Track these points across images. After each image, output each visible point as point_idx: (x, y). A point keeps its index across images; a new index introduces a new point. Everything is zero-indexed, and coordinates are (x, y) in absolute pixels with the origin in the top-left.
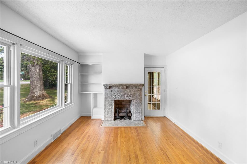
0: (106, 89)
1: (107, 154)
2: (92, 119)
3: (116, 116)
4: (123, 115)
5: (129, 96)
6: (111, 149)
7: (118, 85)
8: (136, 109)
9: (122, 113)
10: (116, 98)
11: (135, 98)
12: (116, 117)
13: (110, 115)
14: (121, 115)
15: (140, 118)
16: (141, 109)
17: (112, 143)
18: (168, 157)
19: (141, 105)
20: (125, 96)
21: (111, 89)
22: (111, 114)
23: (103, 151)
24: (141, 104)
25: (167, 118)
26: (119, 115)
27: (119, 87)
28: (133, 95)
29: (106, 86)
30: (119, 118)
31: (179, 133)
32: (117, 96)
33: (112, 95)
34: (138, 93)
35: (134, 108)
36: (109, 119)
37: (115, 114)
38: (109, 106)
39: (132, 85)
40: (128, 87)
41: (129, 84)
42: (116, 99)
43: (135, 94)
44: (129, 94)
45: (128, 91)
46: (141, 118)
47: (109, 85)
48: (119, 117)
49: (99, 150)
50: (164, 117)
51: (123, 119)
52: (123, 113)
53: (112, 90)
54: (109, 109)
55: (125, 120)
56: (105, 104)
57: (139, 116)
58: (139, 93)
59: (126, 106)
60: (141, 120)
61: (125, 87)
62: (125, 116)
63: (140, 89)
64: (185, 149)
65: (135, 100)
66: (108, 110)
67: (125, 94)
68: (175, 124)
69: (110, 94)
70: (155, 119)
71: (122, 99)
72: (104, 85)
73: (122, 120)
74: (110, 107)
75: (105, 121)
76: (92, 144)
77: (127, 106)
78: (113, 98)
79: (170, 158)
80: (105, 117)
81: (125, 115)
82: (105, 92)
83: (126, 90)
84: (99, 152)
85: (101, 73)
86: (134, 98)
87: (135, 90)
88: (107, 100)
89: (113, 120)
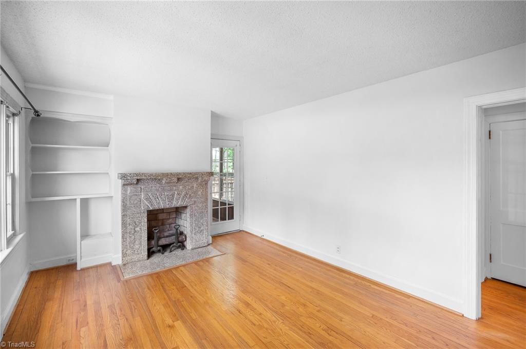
0: (126, 187)
1: (190, 322)
2: (79, 268)
3: (153, 247)
4: (167, 243)
5: (183, 199)
6: (190, 310)
7: (159, 175)
8: (196, 225)
9: (164, 237)
10: (151, 205)
11: (195, 202)
12: (152, 250)
13: (137, 246)
14: (163, 242)
15: (205, 241)
16: (207, 223)
17: (183, 301)
18: (289, 287)
19: (206, 215)
20: (173, 199)
21: (139, 186)
22: (140, 244)
23: (179, 321)
24: (207, 211)
25: (246, 232)
26: (158, 243)
27: (159, 180)
28: (190, 195)
29: (129, 178)
30: (159, 251)
31: (279, 251)
32: (154, 201)
33: (142, 199)
34: (200, 191)
35: (192, 222)
36: (135, 258)
37: (149, 244)
38: (136, 225)
39: (191, 174)
40: (180, 178)
41: (184, 173)
42: (151, 208)
43: (195, 193)
44: (183, 194)
45: (181, 187)
46: (207, 240)
47: (137, 175)
48: (159, 248)
49: (166, 322)
50: (241, 231)
51: (169, 250)
52: (167, 238)
53: (142, 187)
54: (133, 234)
55: (174, 252)
56: (124, 224)
57: (203, 238)
58: (203, 191)
59: (168, 221)
60: (206, 245)
61: (176, 180)
62: (174, 243)
63: (204, 183)
64: (300, 269)
65: (194, 206)
66: (133, 237)
67: (173, 195)
68: (264, 239)
69: (136, 197)
70: (228, 237)
71: (168, 206)
72: (123, 176)
73: (166, 254)
74: (138, 229)
75: (124, 265)
76: (138, 319)
77: (170, 221)
78: (146, 205)
79: (291, 287)
80: (124, 255)
81: (172, 242)
82: (122, 194)
83: (175, 186)
84: (171, 327)
85: (108, 146)
86: (193, 202)
87: (195, 185)
88: (128, 213)
89: (146, 257)
